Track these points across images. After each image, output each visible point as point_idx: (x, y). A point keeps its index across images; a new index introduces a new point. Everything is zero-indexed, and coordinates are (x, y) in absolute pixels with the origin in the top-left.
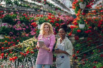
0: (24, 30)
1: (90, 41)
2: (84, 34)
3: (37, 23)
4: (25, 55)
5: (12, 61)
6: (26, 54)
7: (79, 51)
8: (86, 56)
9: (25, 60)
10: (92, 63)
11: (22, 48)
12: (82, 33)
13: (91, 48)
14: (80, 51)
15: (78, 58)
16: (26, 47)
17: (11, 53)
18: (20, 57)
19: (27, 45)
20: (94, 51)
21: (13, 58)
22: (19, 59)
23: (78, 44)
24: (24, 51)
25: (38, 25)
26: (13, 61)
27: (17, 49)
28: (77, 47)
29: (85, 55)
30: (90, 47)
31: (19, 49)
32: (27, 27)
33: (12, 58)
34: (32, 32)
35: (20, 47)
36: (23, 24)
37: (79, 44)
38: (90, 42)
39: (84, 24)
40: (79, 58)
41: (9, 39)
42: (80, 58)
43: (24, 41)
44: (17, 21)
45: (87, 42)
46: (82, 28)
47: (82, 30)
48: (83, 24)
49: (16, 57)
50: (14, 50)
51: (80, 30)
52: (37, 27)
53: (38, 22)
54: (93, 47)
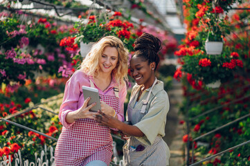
0: (42, 65)
1: (228, 96)
2: (220, 73)
3: (78, 38)
4: (46, 138)
5: (6, 157)
6: (47, 135)
7: (200, 124)
8: (222, 137)
9: (43, 153)
10: (244, 159)
11: (36, 119)
12: (215, 70)
13: (232, 116)
14: (203, 126)
15: (199, 144)
16: (49, 118)
17: (5, 134)
18: (28, 145)
19: (52, 111)
20: (241, 124)
21: (7, 150)
22: (25, 150)
23: (195, 106)
24: (44, 127)
25: (82, 44)
26: (8, 158)
27: (23, 123)
28: (193, 115)
29: (218, 137)
30: (230, 113)
31: (29, 121)
32: (51, 57)
33: (4, 148)
34: (64, 69)
35: (31, 116)
36: (40, 47)
37: (199, 105)
38: (228, 101)
39: (221, 41)
40: (203, 146)
41: (6, 96)
42: (206, 145)
43: (46, 98)
44: (20, 36)
45: (220, 101)
46: (213, 53)
47: (214, 61)
48: (217, 41)
49: (15, 146)
50: (12, 125)
51: (208, 59)
52: (79, 53)
53: (82, 36)
54: (238, 113)
